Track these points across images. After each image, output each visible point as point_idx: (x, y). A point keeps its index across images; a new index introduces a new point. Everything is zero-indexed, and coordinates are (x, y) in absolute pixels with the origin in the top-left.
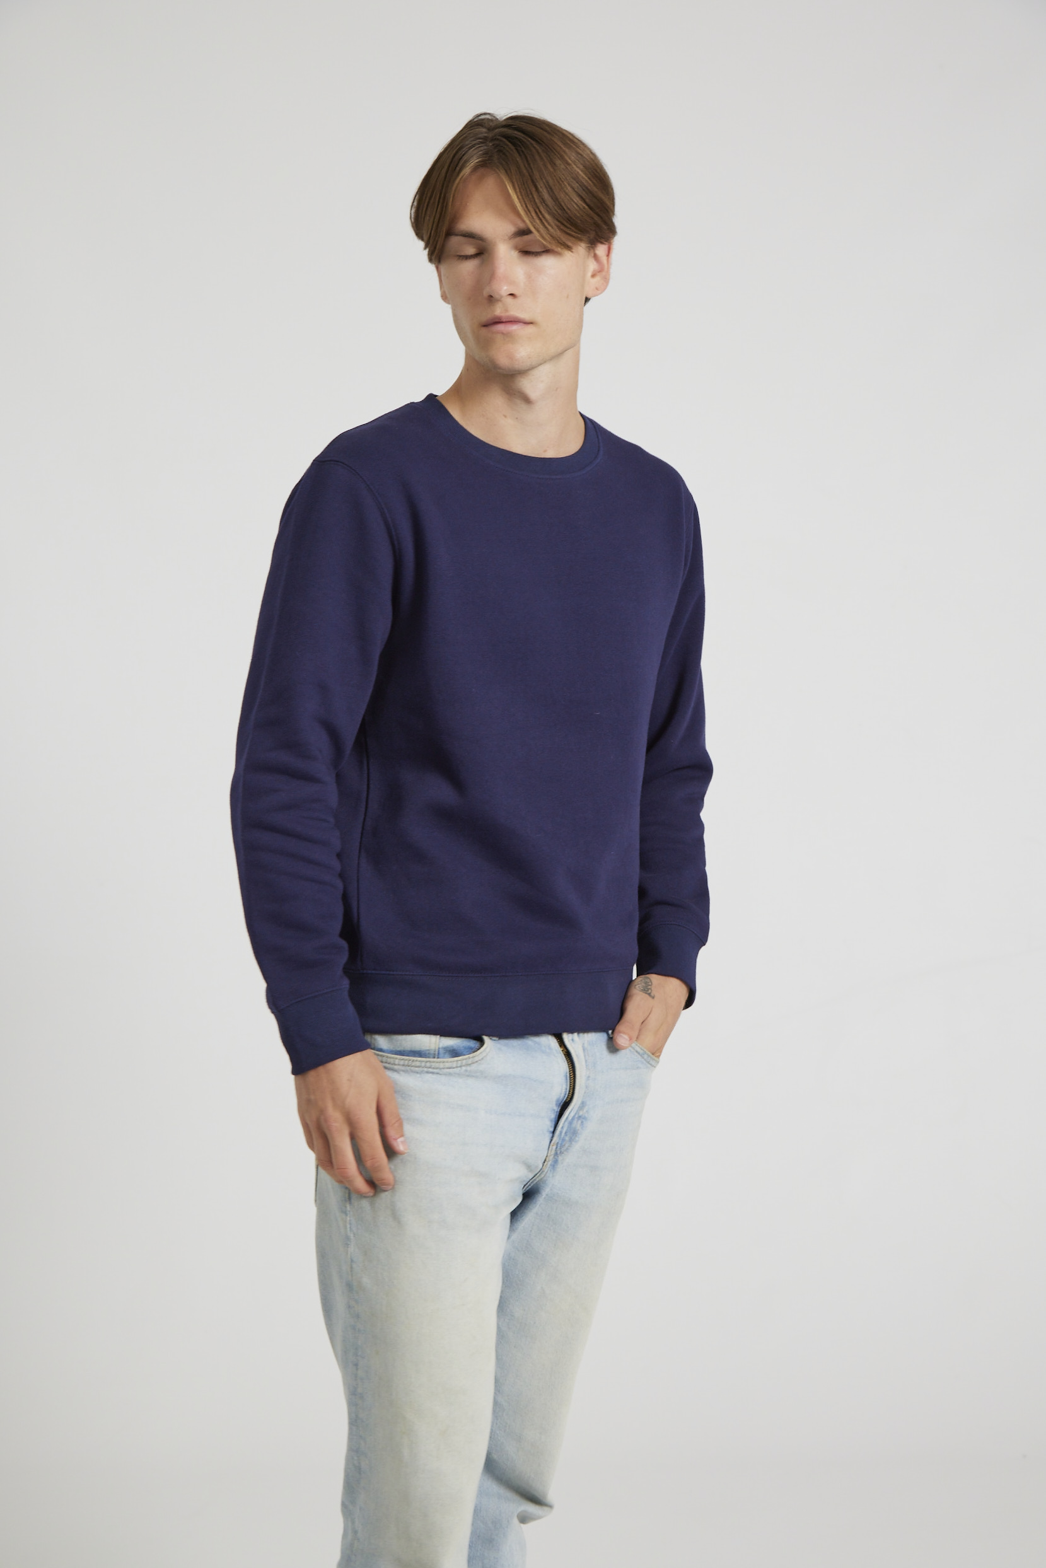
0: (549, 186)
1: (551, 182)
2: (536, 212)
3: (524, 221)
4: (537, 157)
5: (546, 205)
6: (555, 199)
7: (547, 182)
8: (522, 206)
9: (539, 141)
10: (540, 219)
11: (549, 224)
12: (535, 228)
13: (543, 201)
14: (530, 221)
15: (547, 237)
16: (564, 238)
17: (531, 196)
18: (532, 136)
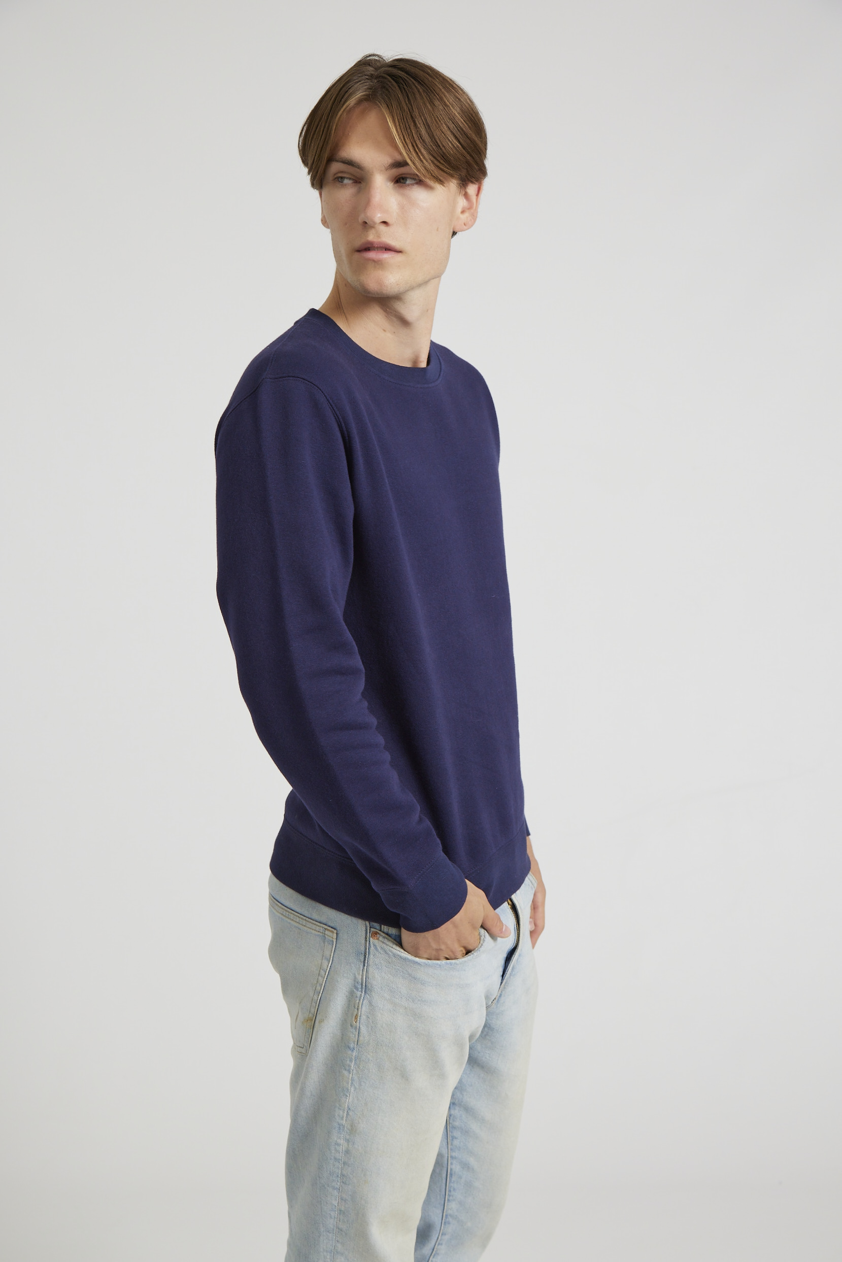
0: (427, 123)
1: (429, 119)
2: (413, 146)
3: (401, 154)
4: (418, 96)
5: (423, 141)
6: (432, 136)
7: (426, 120)
8: (400, 138)
9: (421, 82)
10: (417, 153)
11: (424, 157)
12: (411, 160)
13: (421, 136)
14: (406, 153)
15: (422, 169)
16: (437, 172)
17: (409, 131)
18: (415, 77)
